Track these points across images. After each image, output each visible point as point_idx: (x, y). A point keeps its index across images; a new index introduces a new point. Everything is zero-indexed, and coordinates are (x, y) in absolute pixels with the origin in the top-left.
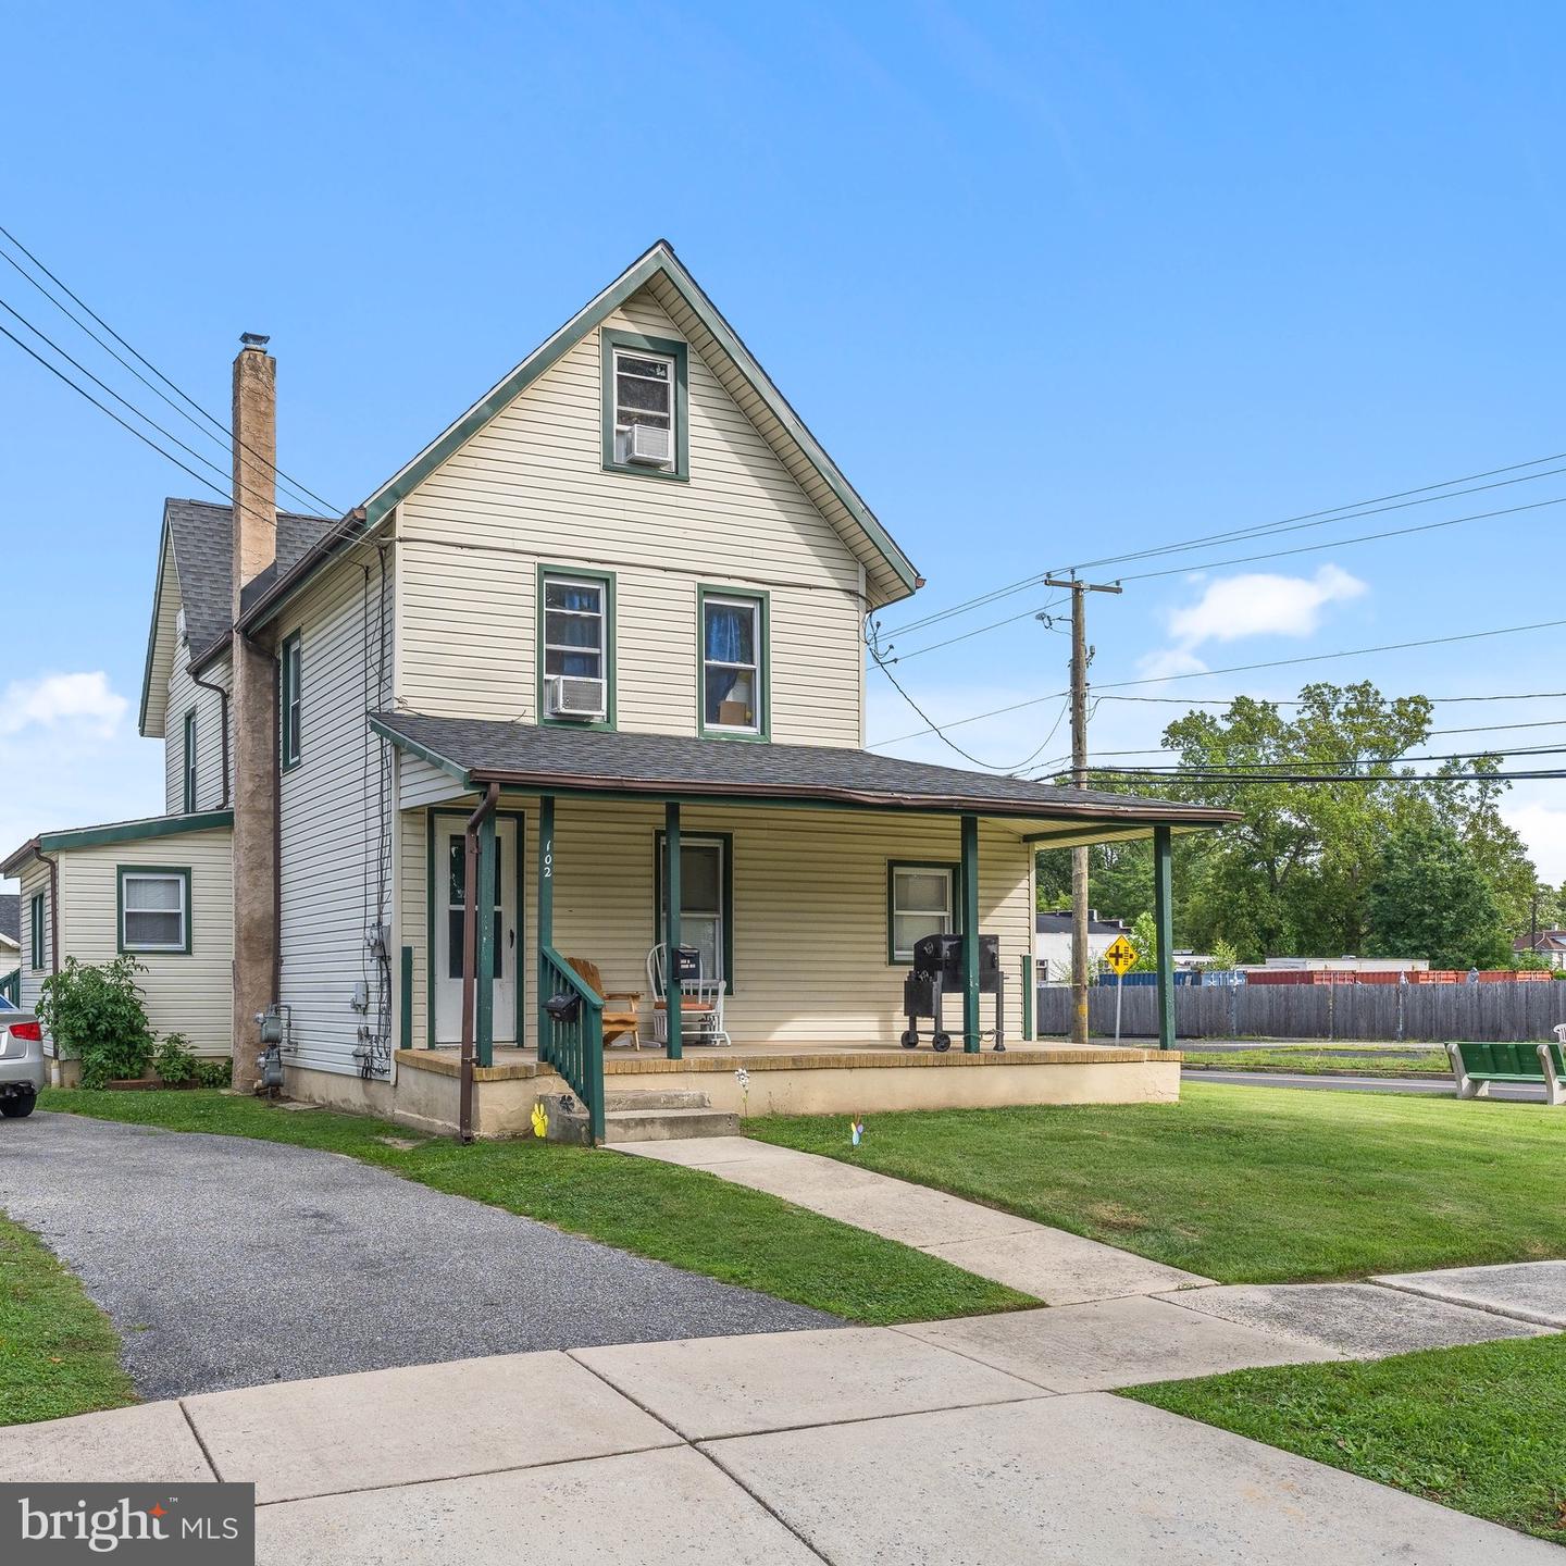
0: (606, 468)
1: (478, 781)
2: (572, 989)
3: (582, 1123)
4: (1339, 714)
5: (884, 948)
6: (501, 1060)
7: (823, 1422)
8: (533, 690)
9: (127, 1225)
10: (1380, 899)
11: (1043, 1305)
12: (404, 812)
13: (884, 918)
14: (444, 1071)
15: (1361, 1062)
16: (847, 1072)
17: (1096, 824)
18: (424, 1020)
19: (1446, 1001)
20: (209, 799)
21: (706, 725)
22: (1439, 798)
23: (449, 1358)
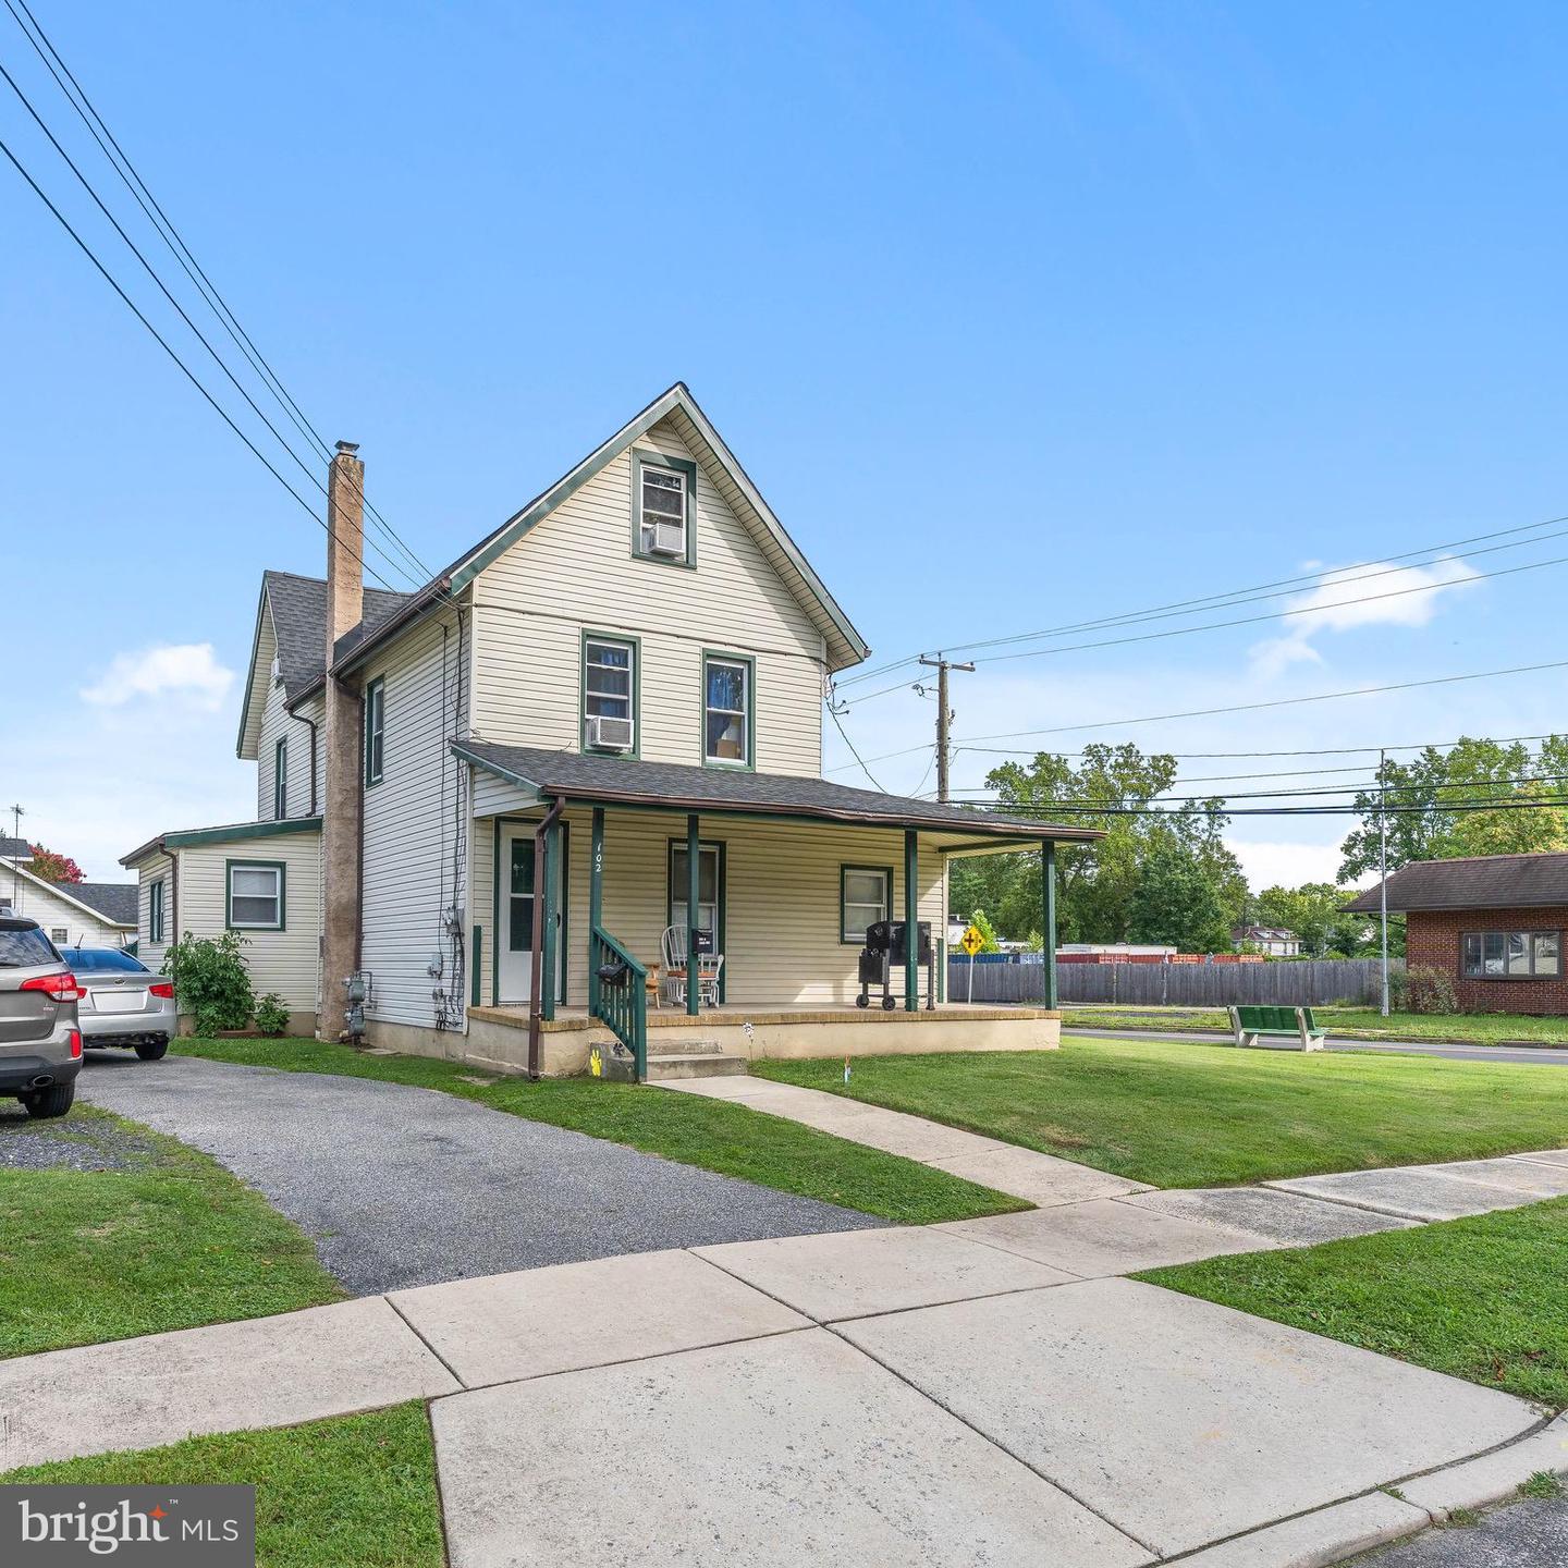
0: (634, 556)
1: (549, 796)
2: (620, 960)
3: (630, 1065)
4: (1111, 767)
5: (837, 931)
6: (561, 1015)
7: (918, 1305)
8: (577, 726)
9: (284, 1146)
10: (1140, 902)
11: (1034, 1207)
12: (476, 819)
13: (838, 908)
14: (515, 1024)
15: (1150, 1021)
16: (821, 1025)
17: (1002, 839)
18: (490, 984)
19: (1198, 976)
20: (297, 809)
21: (707, 758)
22: (1181, 830)
23: (595, 1257)
